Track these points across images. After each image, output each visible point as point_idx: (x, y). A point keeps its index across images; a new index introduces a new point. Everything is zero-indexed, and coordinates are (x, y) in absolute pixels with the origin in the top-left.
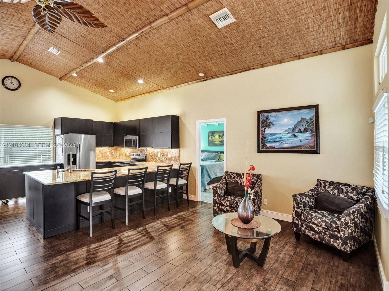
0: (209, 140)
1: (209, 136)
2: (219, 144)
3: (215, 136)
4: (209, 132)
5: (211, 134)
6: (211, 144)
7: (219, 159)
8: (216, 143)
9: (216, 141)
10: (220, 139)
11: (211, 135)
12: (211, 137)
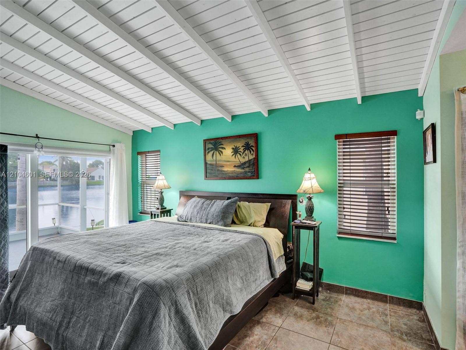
0: (206, 163)
1: (205, 150)
2: (233, 172)
3: (223, 151)
4: (205, 141)
5: (211, 146)
6: (211, 173)
7: (236, 220)
8: (225, 169)
9: (227, 165)
10: (237, 160)
11: (212, 149)
12: (211, 153)
